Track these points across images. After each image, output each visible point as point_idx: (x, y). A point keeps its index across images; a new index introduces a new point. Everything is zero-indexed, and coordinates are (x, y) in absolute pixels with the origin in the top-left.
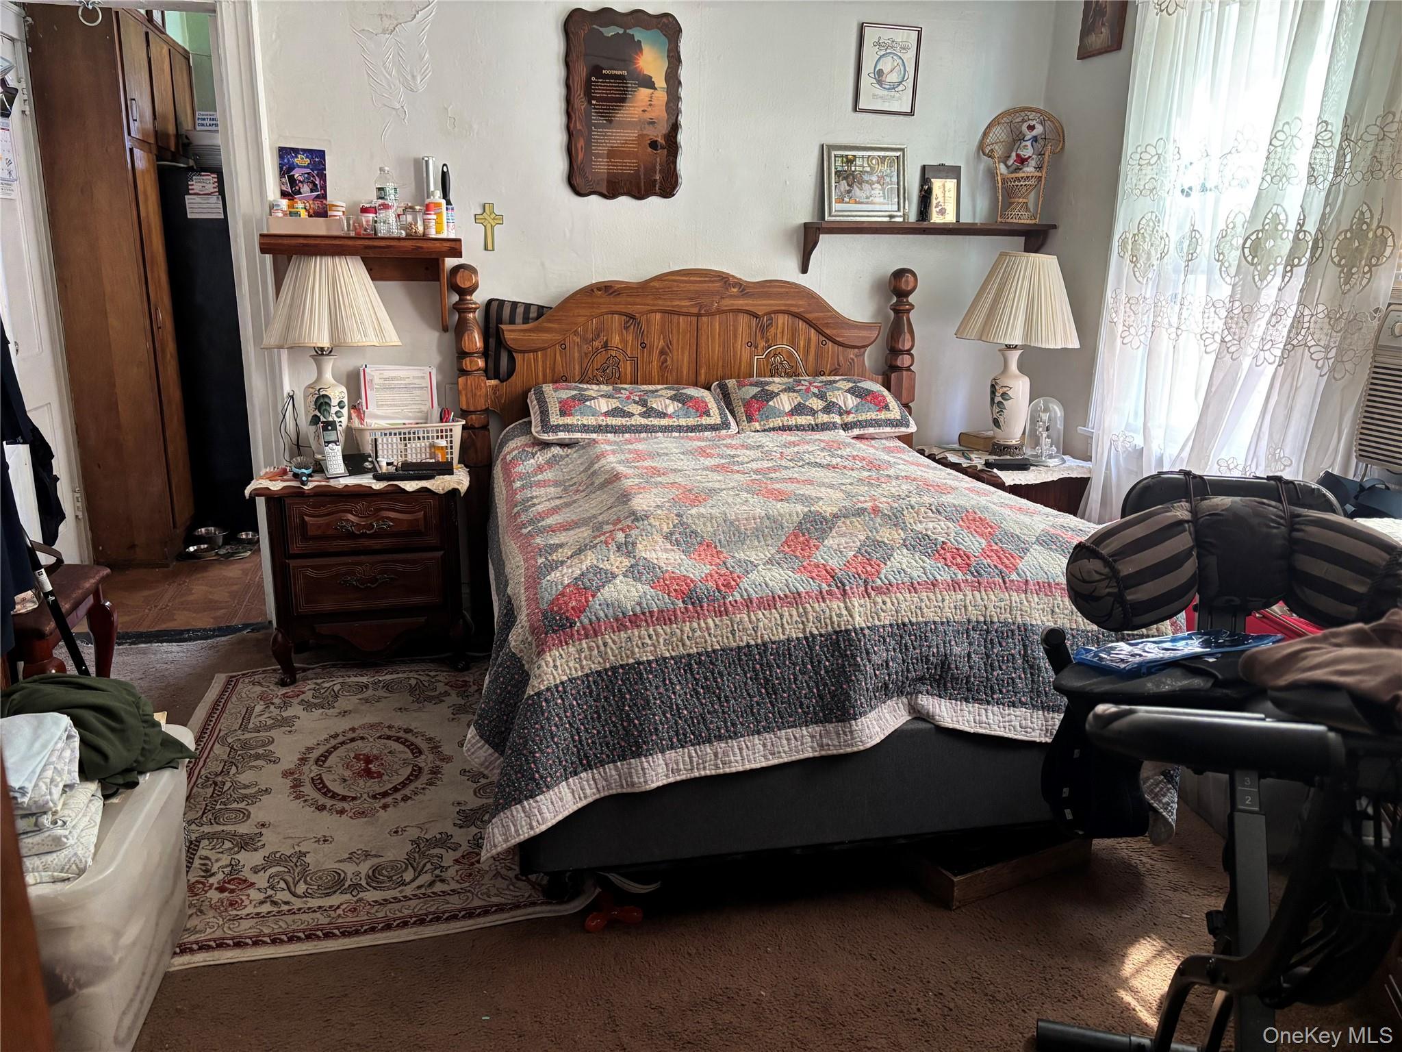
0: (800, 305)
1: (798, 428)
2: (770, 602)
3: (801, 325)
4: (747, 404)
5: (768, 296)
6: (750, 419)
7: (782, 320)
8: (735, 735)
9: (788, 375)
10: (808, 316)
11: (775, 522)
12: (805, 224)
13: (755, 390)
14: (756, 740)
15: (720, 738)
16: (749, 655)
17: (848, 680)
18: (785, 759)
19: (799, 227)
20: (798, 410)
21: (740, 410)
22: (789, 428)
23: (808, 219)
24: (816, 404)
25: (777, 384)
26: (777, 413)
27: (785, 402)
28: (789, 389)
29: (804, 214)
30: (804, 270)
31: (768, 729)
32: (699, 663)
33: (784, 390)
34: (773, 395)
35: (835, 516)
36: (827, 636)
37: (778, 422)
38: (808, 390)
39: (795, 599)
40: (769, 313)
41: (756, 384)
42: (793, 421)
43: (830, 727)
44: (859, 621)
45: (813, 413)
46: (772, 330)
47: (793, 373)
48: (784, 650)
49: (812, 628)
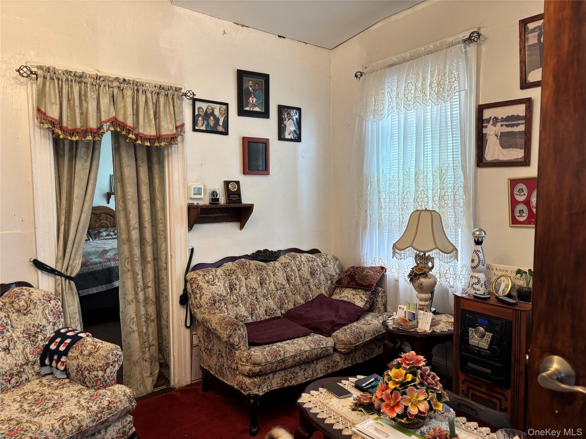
0: (107, 211)
1: (108, 239)
2: (96, 264)
3: (108, 216)
4: (95, 235)
5: (99, 209)
6: (95, 238)
7: (103, 215)
8: (90, 288)
9: (106, 228)
10: (110, 214)
11: (97, 252)
14: (94, 288)
15: (87, 288)
17: (111, 275)
19: (106, 194)
20: (108, 235)
21: (93, 236)
22: (105, 239)
23: (108, 192)
24: (112, 233)
25: (102, 230)
26: (103, 236)
27: (104, 234)
28: (105, 231)
29: (107, 190)
30: (108, 203)
31: (97, 286)
32: (82, 275)
33: (104, 231)
34: (101, 232)
35: (109, 250)
36: (107, 269)
37: (103, 238)
38: (110, 231)
39: (100, 263)
40: (100, 214)
41: (97, 230)
42: (106, 238)
43: (108, 284)
44: (112, 265)
45: (111, 236)
46: (101, 217)
47: (107, 227)
48: (98, 272)
49: (104, 267)
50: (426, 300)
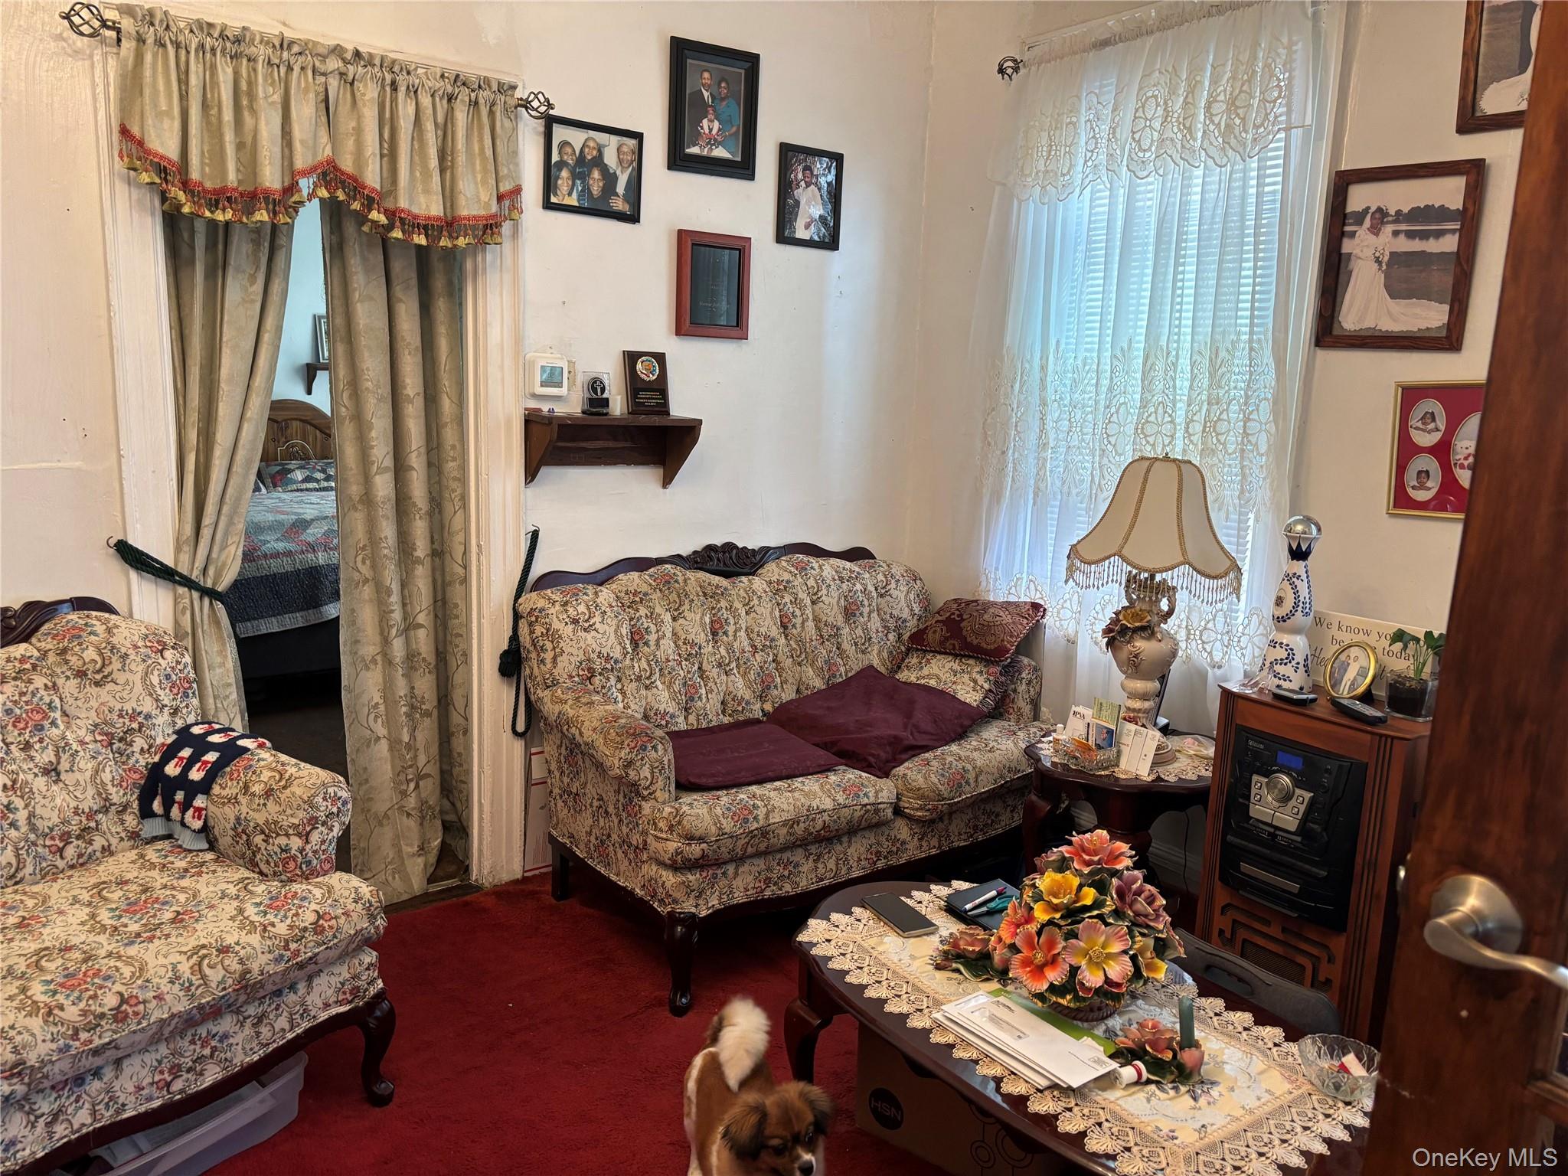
0: (308, 415)
1: (307, 490)
2: (276, 555)
3: (310, 427)
4: (273, 477)
5: (287, 409)
6: (275, 486)
7: (296, 424)
8: (262, 617)
9: (302, 459)
10: (314, 422)
11: (281, 523)
12: (307, 364)
13: (279, 468)
15: (255, 619)
16: (267, 579)
17: (317, 589)
18: (288, 628)
19: (303, 366)
20: (307, 479)
21: (269, 482)
22: (302, 490)
23: (309, 361)
24: (319, 476)
25: (294, 464)
26: (295, 482)
27: (299, 475)
28: (301, 468)
29: (304, 358)
30: (309, 392)
33: (298, 468)
34: (291, 471)
35: (312, 520)
36: (306, 569)
37: (294, 487)
38: (314, 468)
39: (289, 553)
40: (285, 420)
41: (279, 465)
42: (304, 486)
43: (310, 611)
44: (321, 562)
45: (317, 481)
46: (289, 431)
47: (306, 458)
48: (284, 577)
49: (298, 566)
50: (1144, 697)
